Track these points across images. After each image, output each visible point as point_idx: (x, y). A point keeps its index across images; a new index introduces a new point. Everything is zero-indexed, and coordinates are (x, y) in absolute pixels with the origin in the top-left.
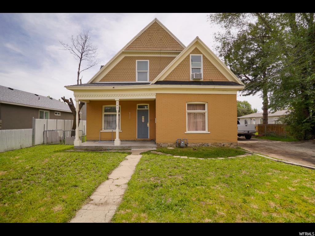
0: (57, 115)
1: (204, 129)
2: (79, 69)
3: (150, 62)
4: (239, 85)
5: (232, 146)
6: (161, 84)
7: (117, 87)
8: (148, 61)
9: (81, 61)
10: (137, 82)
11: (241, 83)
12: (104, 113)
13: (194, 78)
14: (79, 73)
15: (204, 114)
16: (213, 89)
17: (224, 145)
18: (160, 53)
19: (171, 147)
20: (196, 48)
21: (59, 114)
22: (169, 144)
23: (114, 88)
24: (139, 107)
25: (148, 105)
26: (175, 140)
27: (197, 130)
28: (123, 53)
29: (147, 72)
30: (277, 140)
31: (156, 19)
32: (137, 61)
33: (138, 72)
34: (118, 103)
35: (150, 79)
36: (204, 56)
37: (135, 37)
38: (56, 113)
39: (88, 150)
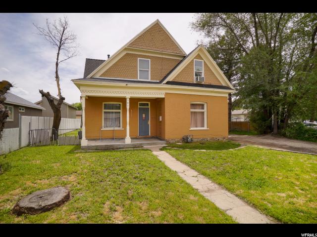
0: (21, 111)
1: (203, 126)
2: (58, 59)
3: (151, 61)
4: (231, 89)
5: (225, 140)
6: (172, 84)
7: (130, 85)
8: (150, 60)
9: (59, 50)
10: (139, 80)
11: (232, 87)
12: (104, 111)
13: (199, 80)
14: (57, 64)
15: (203, 113)
16: (212, 92)
17: (219, 139)
18: (162, 54)
19: (178, 142)
20: (199, 54)
21: (23, 110)
22: (176, 140)
23: (127, 85)
24: (141, 105)
25: (149, 103)
26: (181, 136)
27: (196, 127)
28: (126, 49)
29: (148, 71)
30: (244, 135)
31: (158, 20)
32: (138, 59)
33: (140, 70)
34: (128, 101)
35: (151, 78)
36: (204, 62)
37: (138, 35)
38: (20, 109)
39: (98, 149)
